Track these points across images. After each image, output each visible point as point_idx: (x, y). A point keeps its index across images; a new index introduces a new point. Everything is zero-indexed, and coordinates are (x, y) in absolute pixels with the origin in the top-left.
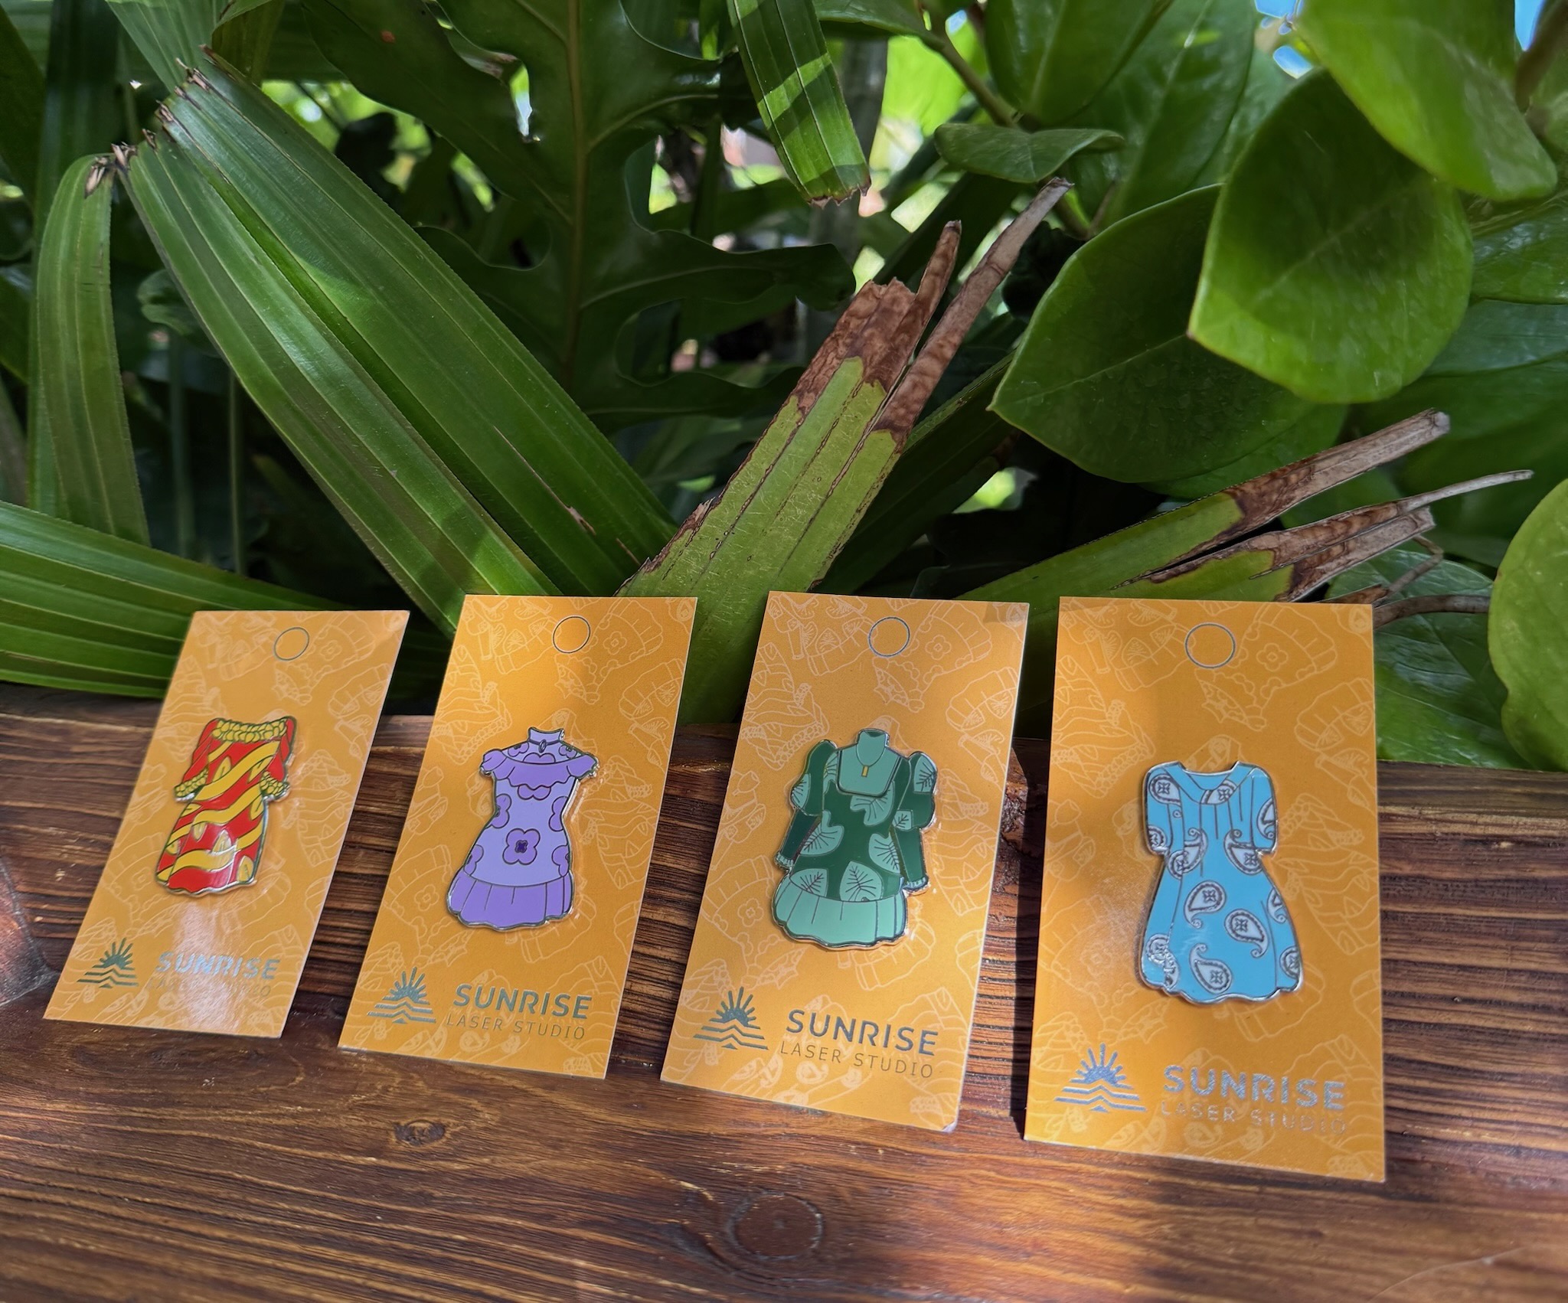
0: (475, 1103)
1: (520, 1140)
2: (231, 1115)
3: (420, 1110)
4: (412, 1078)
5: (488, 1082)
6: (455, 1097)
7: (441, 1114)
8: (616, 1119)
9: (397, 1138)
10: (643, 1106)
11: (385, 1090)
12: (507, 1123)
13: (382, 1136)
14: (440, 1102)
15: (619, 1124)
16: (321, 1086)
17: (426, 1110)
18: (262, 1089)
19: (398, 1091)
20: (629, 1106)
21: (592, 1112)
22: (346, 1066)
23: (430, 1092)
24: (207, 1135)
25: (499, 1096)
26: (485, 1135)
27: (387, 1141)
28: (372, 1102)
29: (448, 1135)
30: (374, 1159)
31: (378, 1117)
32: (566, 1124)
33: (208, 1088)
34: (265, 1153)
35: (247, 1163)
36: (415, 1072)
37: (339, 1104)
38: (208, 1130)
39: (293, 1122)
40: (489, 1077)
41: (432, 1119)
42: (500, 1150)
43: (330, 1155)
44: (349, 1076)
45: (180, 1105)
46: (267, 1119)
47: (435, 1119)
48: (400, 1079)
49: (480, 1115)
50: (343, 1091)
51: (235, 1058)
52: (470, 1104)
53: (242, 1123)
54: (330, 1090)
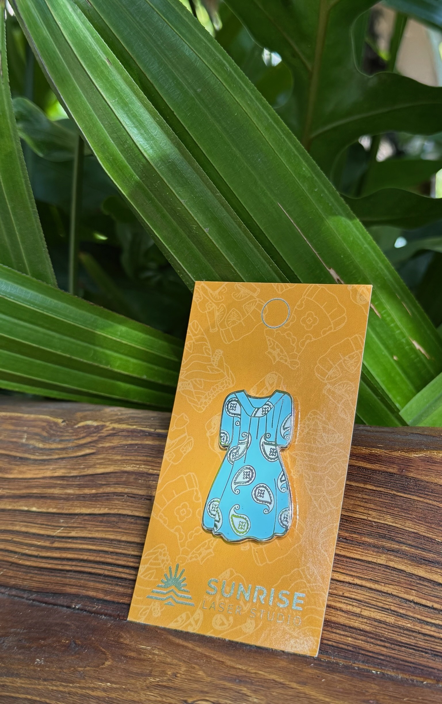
0: (244, 690)
2: (56, 686)
3: (202, 692)
4: (194, 668)
5: (253, 675)
6: (229, 685)
7: (219, 696)
11: (175, 675)
14: (217, 687)
16: (125, 670)
17: (207, 693)
18: (80, 669)
19: (184, 676)
22: (142, 656)
23: (209, 679)
24: (38, 699)
25: (263, 687)
28: (164, 684)
31: (171, 695)
33: (40, 666)
36: (196, 664)
37: (139, 683)
38: (39, 695)
39: (104, 694)
40: (254, 671)
41: (213, 699)
44: (145, 663)
45: (18, 675)
46: (84, 691)
47: (216, 699)
48: (185, 669)
49: (250, 699)
50: (142, 674)
51: (59, 646)
52: (241, 690)
53: (65, 692)
54: (132, 673)
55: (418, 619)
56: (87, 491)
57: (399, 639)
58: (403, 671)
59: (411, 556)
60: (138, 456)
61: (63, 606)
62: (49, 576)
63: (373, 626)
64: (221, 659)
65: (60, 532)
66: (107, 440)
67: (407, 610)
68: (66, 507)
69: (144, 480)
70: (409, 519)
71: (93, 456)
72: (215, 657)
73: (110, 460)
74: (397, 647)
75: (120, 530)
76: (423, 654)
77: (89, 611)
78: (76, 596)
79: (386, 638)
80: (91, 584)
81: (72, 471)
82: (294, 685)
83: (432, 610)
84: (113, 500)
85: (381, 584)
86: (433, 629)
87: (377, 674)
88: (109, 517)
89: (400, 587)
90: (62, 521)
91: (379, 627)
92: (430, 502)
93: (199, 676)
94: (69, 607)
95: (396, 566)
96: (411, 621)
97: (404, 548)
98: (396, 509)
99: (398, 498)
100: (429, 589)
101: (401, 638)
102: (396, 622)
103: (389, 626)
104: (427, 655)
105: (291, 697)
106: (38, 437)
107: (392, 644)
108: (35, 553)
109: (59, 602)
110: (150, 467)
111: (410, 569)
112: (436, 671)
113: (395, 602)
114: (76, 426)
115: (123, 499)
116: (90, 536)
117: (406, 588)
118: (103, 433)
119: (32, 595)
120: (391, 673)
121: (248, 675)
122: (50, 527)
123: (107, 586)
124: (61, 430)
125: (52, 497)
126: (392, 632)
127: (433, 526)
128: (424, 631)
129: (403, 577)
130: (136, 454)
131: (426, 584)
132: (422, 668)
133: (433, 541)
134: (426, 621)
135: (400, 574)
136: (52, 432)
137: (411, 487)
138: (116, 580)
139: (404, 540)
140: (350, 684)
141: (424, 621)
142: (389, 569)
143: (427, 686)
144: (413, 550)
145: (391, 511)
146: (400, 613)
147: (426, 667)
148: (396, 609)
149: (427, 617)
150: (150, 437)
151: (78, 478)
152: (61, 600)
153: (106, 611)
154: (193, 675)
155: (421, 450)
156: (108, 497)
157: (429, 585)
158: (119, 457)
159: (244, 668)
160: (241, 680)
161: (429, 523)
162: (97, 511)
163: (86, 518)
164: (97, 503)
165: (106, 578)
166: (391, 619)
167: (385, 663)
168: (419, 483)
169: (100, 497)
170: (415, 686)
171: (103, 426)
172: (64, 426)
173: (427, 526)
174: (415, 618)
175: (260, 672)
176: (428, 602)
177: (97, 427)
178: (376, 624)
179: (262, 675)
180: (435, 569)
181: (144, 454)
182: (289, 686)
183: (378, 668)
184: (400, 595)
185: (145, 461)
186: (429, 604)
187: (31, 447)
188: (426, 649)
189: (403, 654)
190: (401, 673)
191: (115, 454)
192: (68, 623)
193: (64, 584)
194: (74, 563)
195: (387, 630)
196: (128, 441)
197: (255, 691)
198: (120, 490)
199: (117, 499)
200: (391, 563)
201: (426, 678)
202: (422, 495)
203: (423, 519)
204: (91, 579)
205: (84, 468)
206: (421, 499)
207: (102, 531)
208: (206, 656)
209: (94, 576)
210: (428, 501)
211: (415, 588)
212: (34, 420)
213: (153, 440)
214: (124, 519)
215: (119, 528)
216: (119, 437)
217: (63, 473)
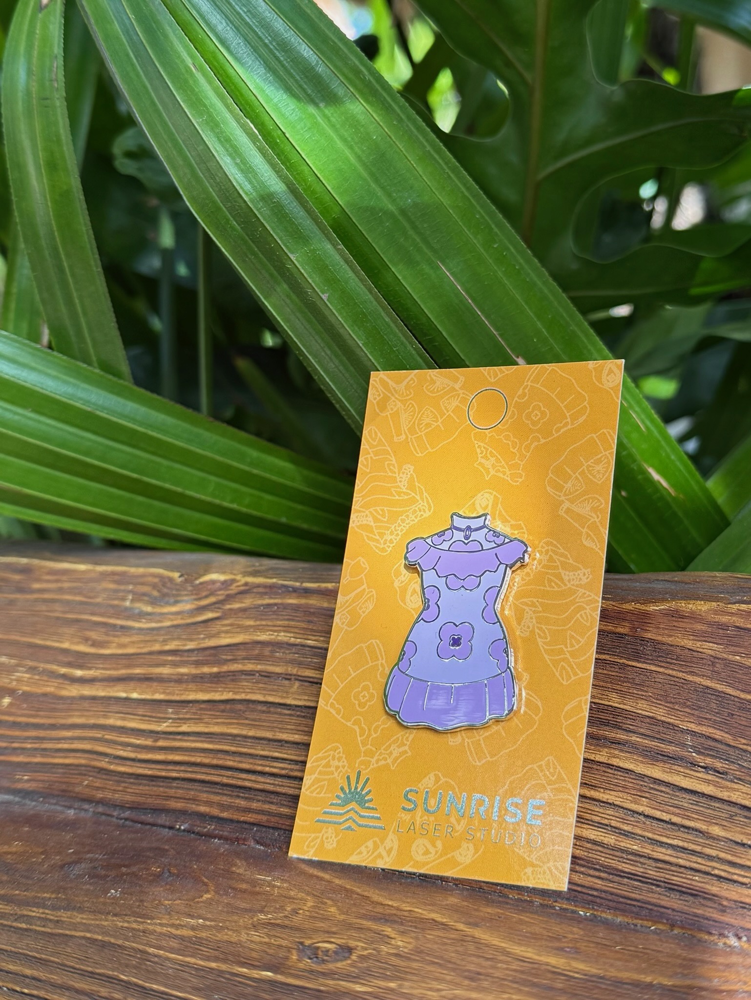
0: (388, 930)
1: (433, 969)
2: (128, 922)
3: (328, 932)
4: (325, 904)
5: (406, 914)
6: (368, 924)
7: (350, 937)
8: (544, 959)
9: (298, 955)
10: (577, 951)
11: (295, 912)
12: (421, 952)
13: (282, 954)
14: (350, 926)
15: (547, 964)
16: (228, 904)
17: (335, 933)
18: (167, 902)
19: (307, 913)
20: (562, 949)
21: (518, 950)
22: (257, 889)
23: (342, 917)
24: (100, 938)
25: (416, 927)
26: (395, 961)
27: (287, 958)
28: (278, 922)
29: (354, 957)
30: (269, 974)
31: (282, 935)
32: (488, 959)
33: (114, 898)
34: (156, 959)
35: (135, 967)
36: (329, 899)
37: (243, 921)
38: (104, 933)
39: (191, 933)
40: (408, 909)
41: (339, 941)
42: (409, 977)
43: (224, 967)
44: (259, 897)
45: (81, 910)
46: (165, 928)
47: (343, 941)
48: (312, 904)
49: (393, 942)
50: (250, 910)
51: (146, 874)
52: (383, 931)
53: (139, 930)
54: (237, 908)
55: (649, 838)
56: (206, 670)
57: (620, 867)
58: (624, 912)
59: (643, 750)
60: (277, 619)
61: (164, 826)
62: (149, 785)
63: (584, 849)
64: (366, 894)
65: (167, 726)
66: (237, 600)
67: (633, 825)
68: (177, 692)
69: (283, 653)
70: (644, 697)
71: (218, 622)
72: (359, 890)
73: (239, 626)
74: (617, 879)
75: (247, 722)
76: (654, 887)
77: (198, 834)
78: (184, 812)
79: (602, 865)
80: (204, 796)
81: (188, 643)
82: (461, 926)
83: (669, 826)
84: (240, 680)
85: (599, 789)
86: (669, 852)
87: (586, 915)
88: (234, 704)
89: (626, 794)
90: (170, 710)
91: (593, 850)
92: (674, 673)
93: (329, 914)
94: (171, 828)
95: (621, 764)
96: (638, 842)
97: (634, 738)
98: (625, 684)
99: (629, 668)
100: (666, 796)
101: (624, 865)
102: (617, 843)
103: (607, 848)
104: (658, 889)
105: (453, 941)
106: (146, 598)
107: (610, 874)
108: (132, 755)
109: (160, 821)
110: (292, 635)
111: (640, 769)
112: (669, 912)
113: (617, 814)
114: (197, 582)
115: (253, 679)
116: (206, 730)
117: (634, 795)
118: (231, 590)
119: (124, 813)
120: (608, 916)
121: (399, 913)
122: (154, 719)
123: (225, 798)
124: (178, 587)
125: (160, 680)
126: (611, 857)
127: (676, 707)
128: (655, 855)
129: (630, 780)
130: (275, 617)
131: (663, 789)
132: (650, 907)
133: (676, 728)
134: (659, 842)
135: (627, 775)
136: (165, 590)
137: (648, 652)
138: (238, 790)
139: (634, 727)
140: (544, 928)
141: (657, 841)
142: (612, 769)
143: (654, 932)
144: (647, 742)
145: (618, 687)
146: (624, 831)
147: (656, 906)
148: (618, 825)
149: (661, 835)
150: (294, 595)
151: (196, 652)
152: (163, 819)
153: (221, 833)
154: (322, 912)
155: (664, 600)
156: (234, 676)
157: (667, 790)
158: (251, 623)
159: (395, 905)
160: (386, 919)
161: (671, 702)
162: (217, 696)
163: (203, 706)
164: (218, 686)
165: (225, 788)
166: (610, 839)
167: (598, 900)
168: (659, 646)
169: (223, 677)
170: (637, 931)
171: (233, 581)
172: (181, 582)
173: (668, 707)
174: (644, 837)
175: (416, 910)
176: (664, 814)
177: (224, 583)
178: (589, 845)
179: (418, 913)
180: (676, 767)
181: (286, 617)
182: (453, 927)
183: (589, 908)
184: (625, 805)
185: (285, 627)
186: (665, 817)
187: (137, 611)
188: (657, 881)
189: (624, 888)
190: (620, 915)
191: (247, 618)
192: (167, 847)
193: (168, 796)
194: (183, 768)
195: (603, 855)
196: (264, 599)
197: (402, 932)
198: (250, 666)
199: (245, 679)
200: (615, 759)
201: (655, 923)
202: (663, 664)
203: (664, 698)
204: (205, 789)
205: (204, 639)
206: (661, 670)
207: (223, 723)
208: (346, 890)
209: (209, 785)
210: (671, 672)
211: (647, 795)
212: (143, 576)
213: (298, 597)
214: (253, 707)
215: (247, 719)
216: (253, 595)
217: (176, 645)
